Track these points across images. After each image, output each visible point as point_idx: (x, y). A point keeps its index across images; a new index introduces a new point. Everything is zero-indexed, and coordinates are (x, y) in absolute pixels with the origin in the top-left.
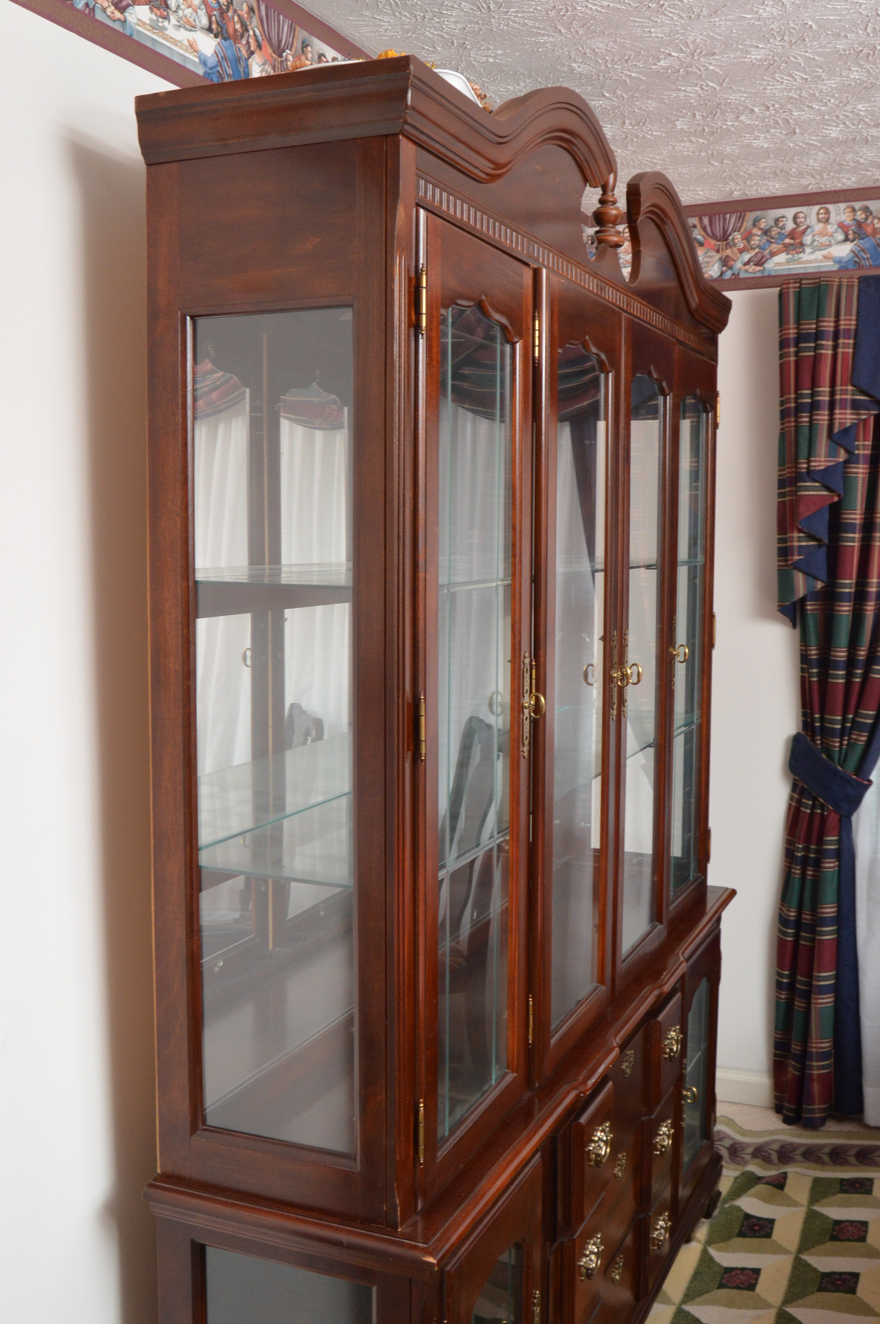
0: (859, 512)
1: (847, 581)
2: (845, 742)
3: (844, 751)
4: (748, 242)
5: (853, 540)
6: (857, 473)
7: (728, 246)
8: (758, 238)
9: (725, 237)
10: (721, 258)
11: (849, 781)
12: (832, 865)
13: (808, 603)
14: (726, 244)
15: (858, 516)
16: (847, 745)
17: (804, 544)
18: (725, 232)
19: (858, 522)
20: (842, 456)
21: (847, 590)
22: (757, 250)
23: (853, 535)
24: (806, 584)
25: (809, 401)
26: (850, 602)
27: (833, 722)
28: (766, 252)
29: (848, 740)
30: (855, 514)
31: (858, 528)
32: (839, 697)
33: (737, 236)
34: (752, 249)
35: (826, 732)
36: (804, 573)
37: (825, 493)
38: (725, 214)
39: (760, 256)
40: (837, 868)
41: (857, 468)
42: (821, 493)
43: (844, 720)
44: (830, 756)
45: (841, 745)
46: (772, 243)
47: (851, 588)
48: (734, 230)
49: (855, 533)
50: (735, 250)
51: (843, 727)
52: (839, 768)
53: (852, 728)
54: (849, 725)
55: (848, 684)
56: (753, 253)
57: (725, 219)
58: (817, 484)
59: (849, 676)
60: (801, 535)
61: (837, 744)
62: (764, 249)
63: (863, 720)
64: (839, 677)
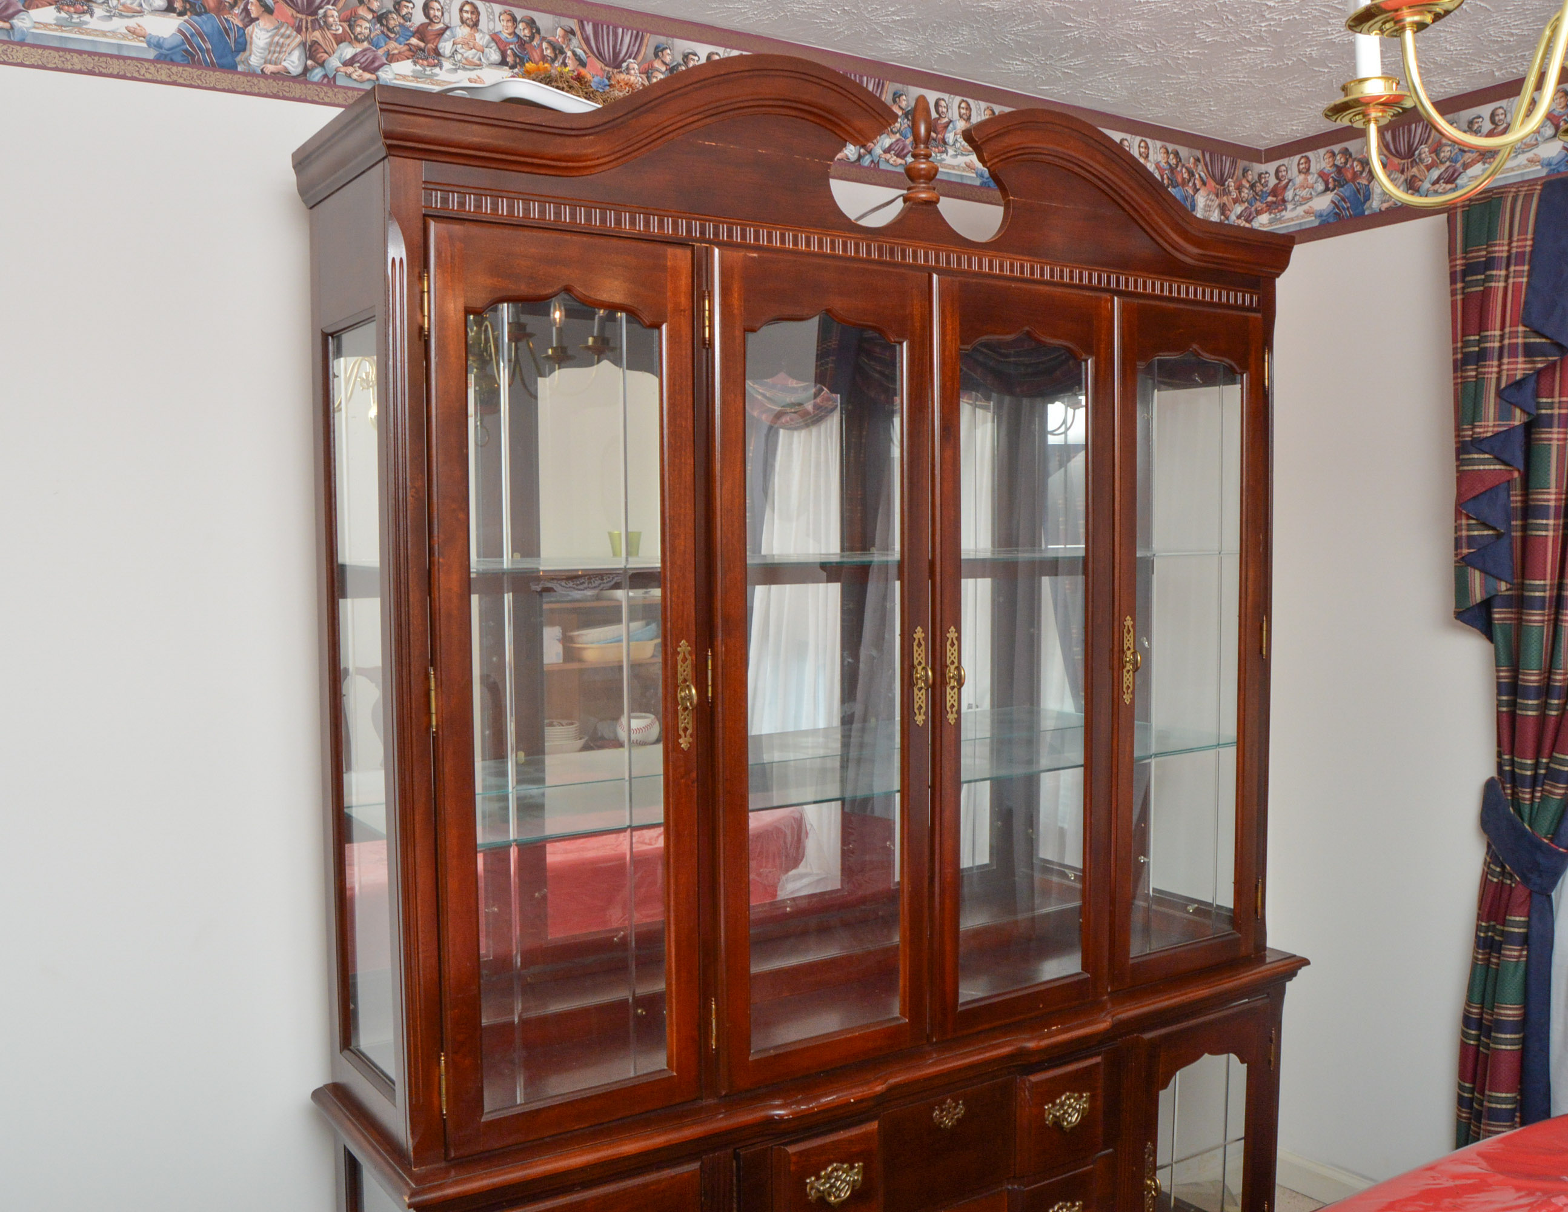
0: (1553, 490)
1: (1538, 582)
2: (1538, 795)
3: (1536, 806)
4: (1437, 155)
5: (1546, 527)
6: (1550, 439)
7: (1414, 163)
8: (1449, 148)
9: (1410, 153)
10: (1406, 180)
11: (1538, 846)
12: (1516, 953)
13: (1495, 610)
14: (1412, 162)
15: (1553, 497)
16: (1541, 798)
17: (1476, 533)
18: (1410, 146)
19: (1552, 504)
20: (1518, 418)
21: (1537, 594)
22: (1448, 164)
23: (1544, 522)
24: (1484, 585)
25: (1477, 349)
26: (1543, 609)
27: (1523, 767)
28: (1458, 165)
29: (1542, 791)
30: (1549, 493)
31: (1552, 512)
32: (1529, 733)
33: (1425, 149)
34: (1442, 163)
35: (1515, 779)
36: (1482, 571)
37: (1498, 467)
38: (1410, 125)
39: (1451, 171)
40: (1524, 959)
41: (1550, 433)
42: (1492, 467)
43: (1536, 766)
44: (1519, 811)
45: (1533, 797)
46: (1464, 151)
47: (1545, 591)
48: (1421, 143)
49: (1547, 519)
50: (1422, 167)
51: (1535, 776)
52: (1527, 827)
53: (1545, 776)
54: (1542, 772)
55: (1542, 719)
56: (1443, 168)
57: (1410, 131)
58: (1487, 456)
59: (1544, 707)
60: (1473, 522)
61: (1528, 796)
62: (1456, 162)
63: (1557, 767)
64: (1530, 708)
